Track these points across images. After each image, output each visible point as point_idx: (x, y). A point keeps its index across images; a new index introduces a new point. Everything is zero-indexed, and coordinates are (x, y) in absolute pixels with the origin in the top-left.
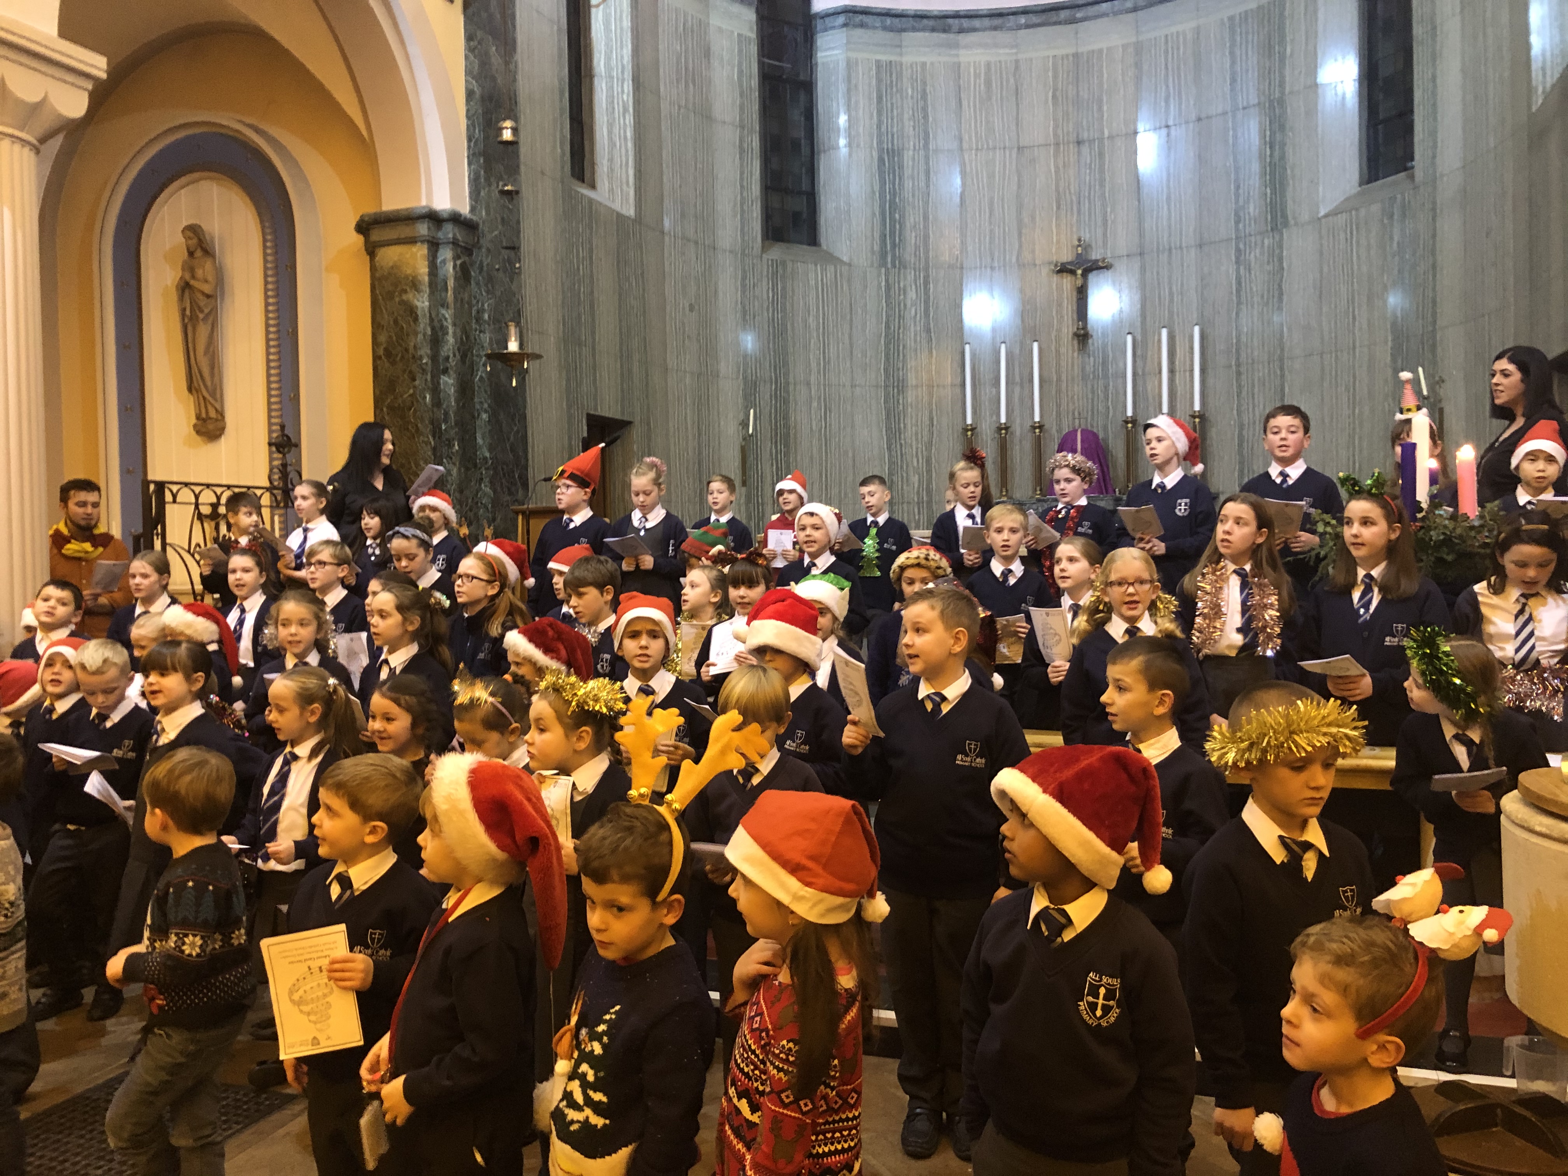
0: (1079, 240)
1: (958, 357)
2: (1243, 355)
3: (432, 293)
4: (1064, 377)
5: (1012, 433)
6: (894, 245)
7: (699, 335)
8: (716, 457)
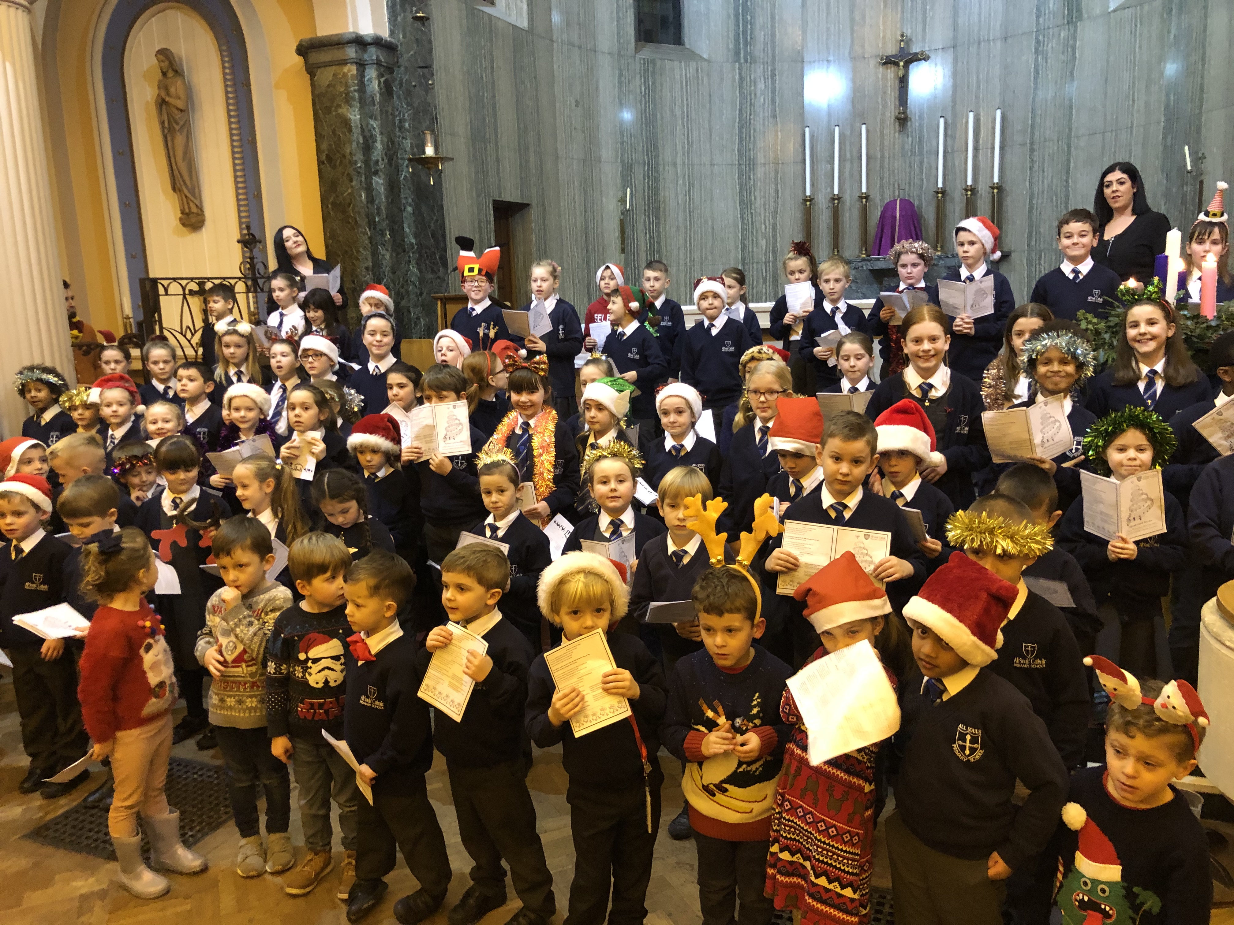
0: (902, 36)
1: (799, 139)
2: (1037, 134)
3: (361, 108)
4: (886, 154)
5: (843, 202)
6: (746, 43)
7: (583, 127)
8: (600, 230)
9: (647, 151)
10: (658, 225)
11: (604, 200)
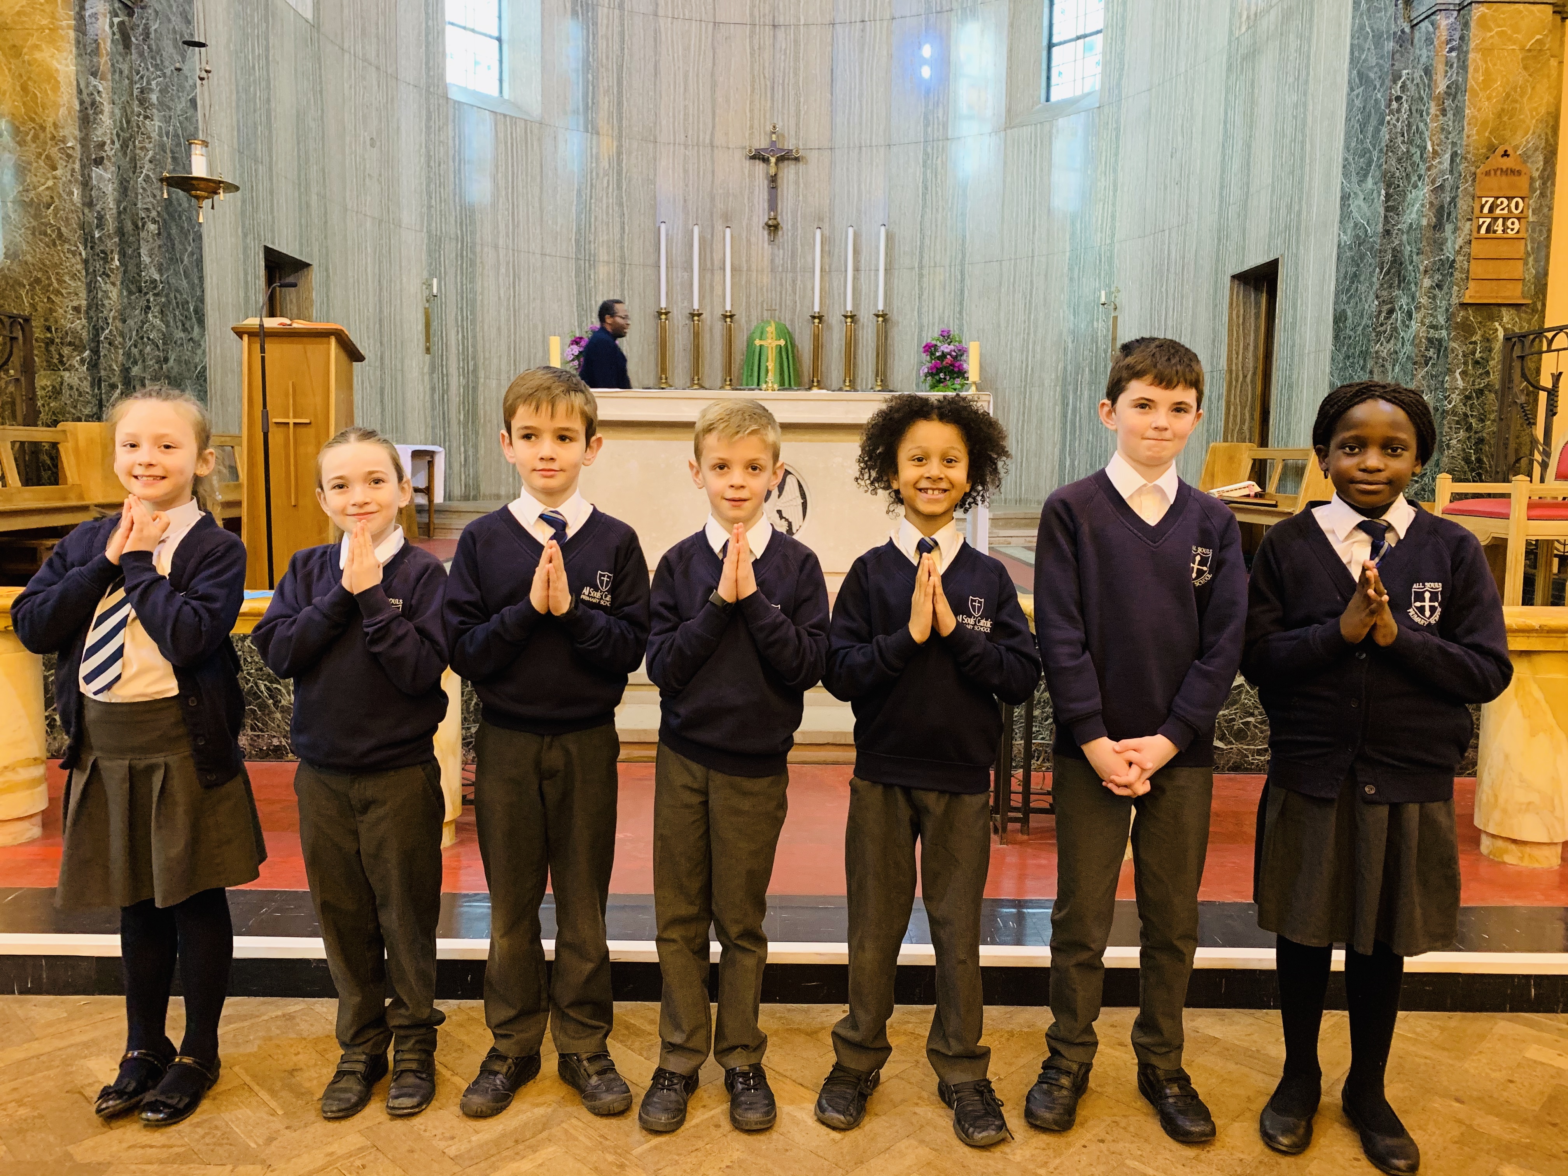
0: (773, 128)
1: (653, 236)
2: (926, 257)
4: (754, 267)
5: (704, 320)
6: (586, 108)
7: (380, 175)
8: (398, 318)
9: (461, 224)
10: (473, 322)
11: (405, 280)
